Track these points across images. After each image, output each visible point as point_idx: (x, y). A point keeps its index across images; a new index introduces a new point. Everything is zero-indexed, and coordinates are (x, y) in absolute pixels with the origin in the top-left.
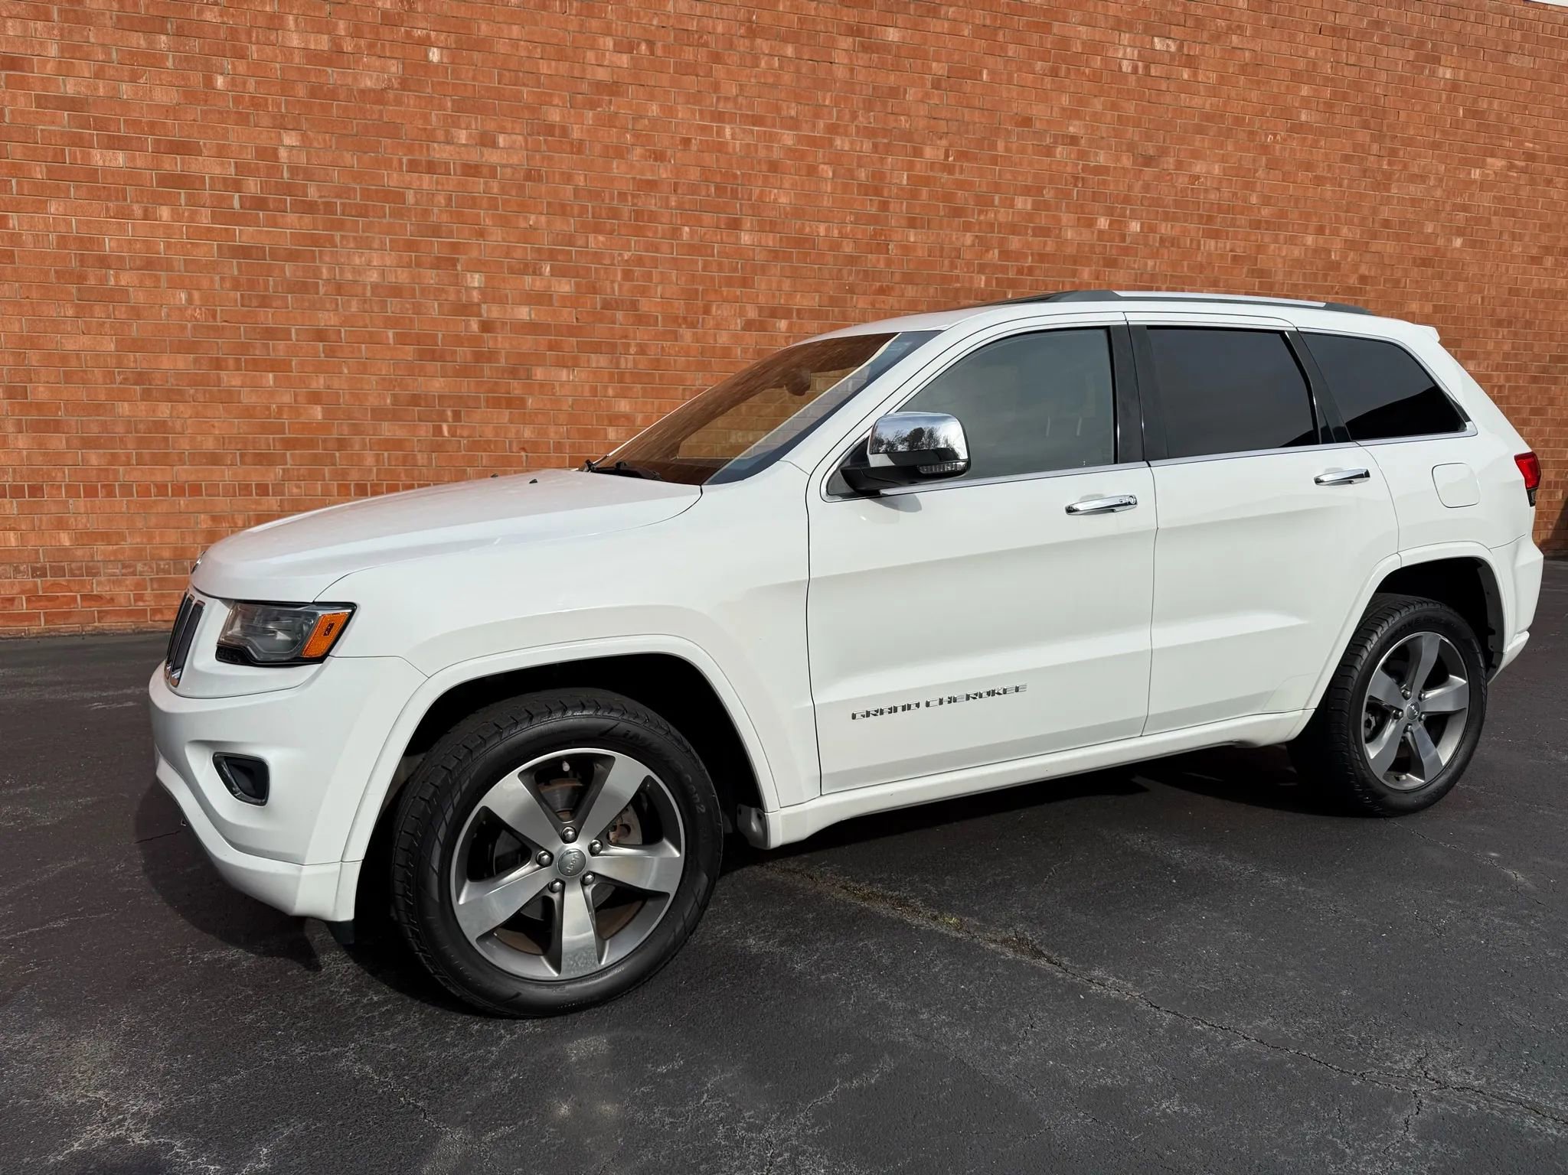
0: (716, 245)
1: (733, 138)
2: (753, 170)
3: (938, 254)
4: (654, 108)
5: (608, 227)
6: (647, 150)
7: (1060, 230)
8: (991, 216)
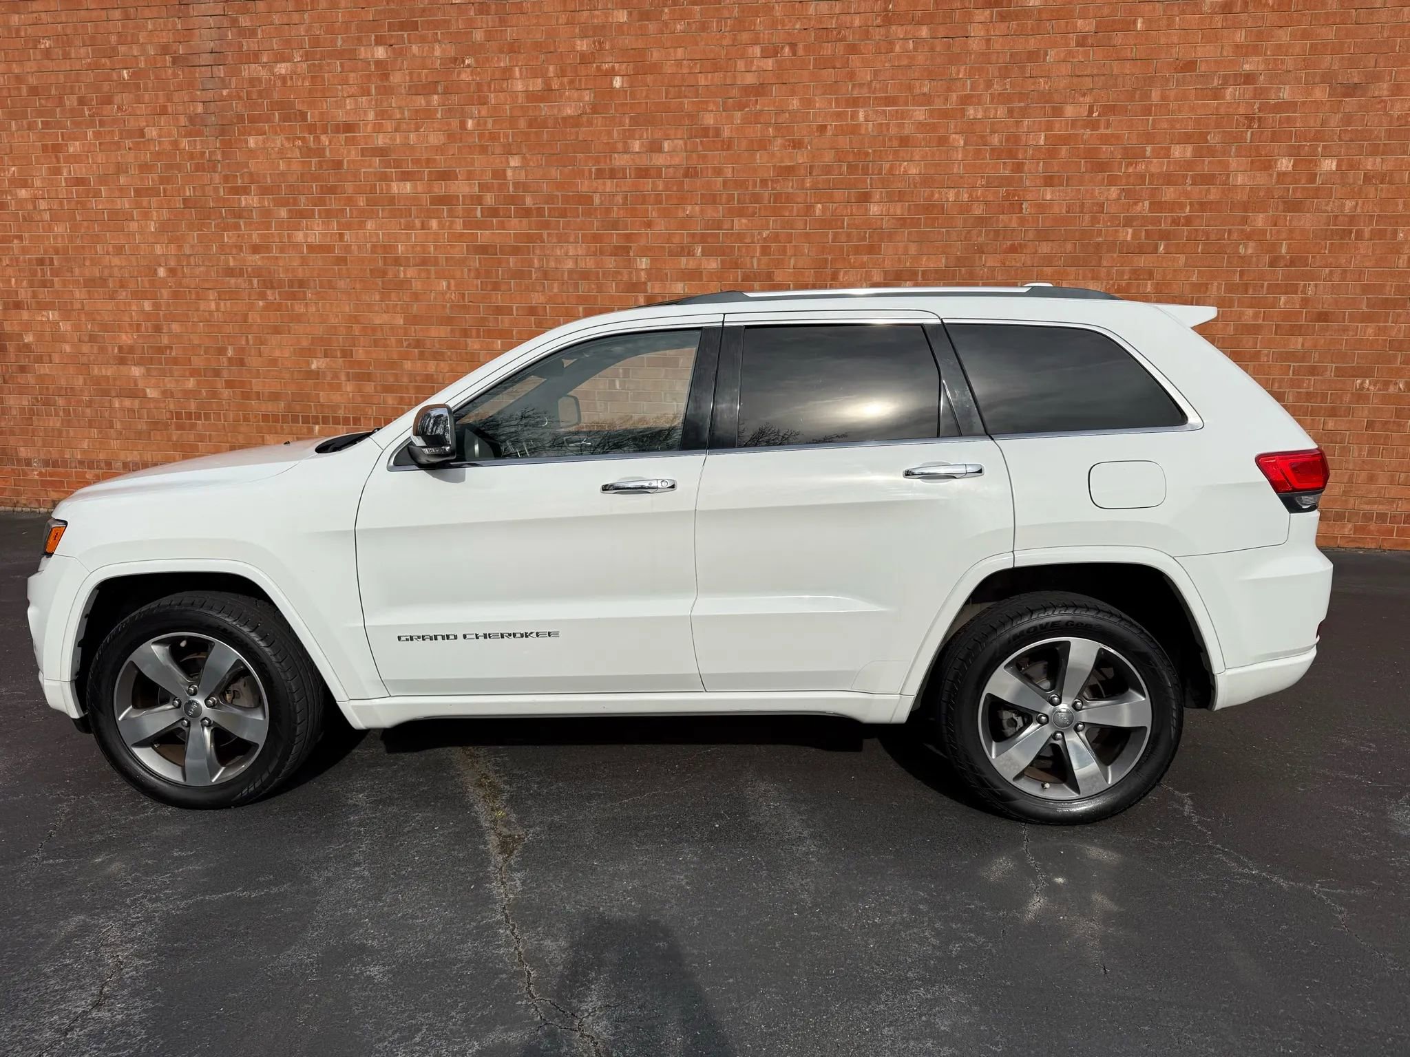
6: (786, 140)
7: (1228, 176)
8: (1142, 167)
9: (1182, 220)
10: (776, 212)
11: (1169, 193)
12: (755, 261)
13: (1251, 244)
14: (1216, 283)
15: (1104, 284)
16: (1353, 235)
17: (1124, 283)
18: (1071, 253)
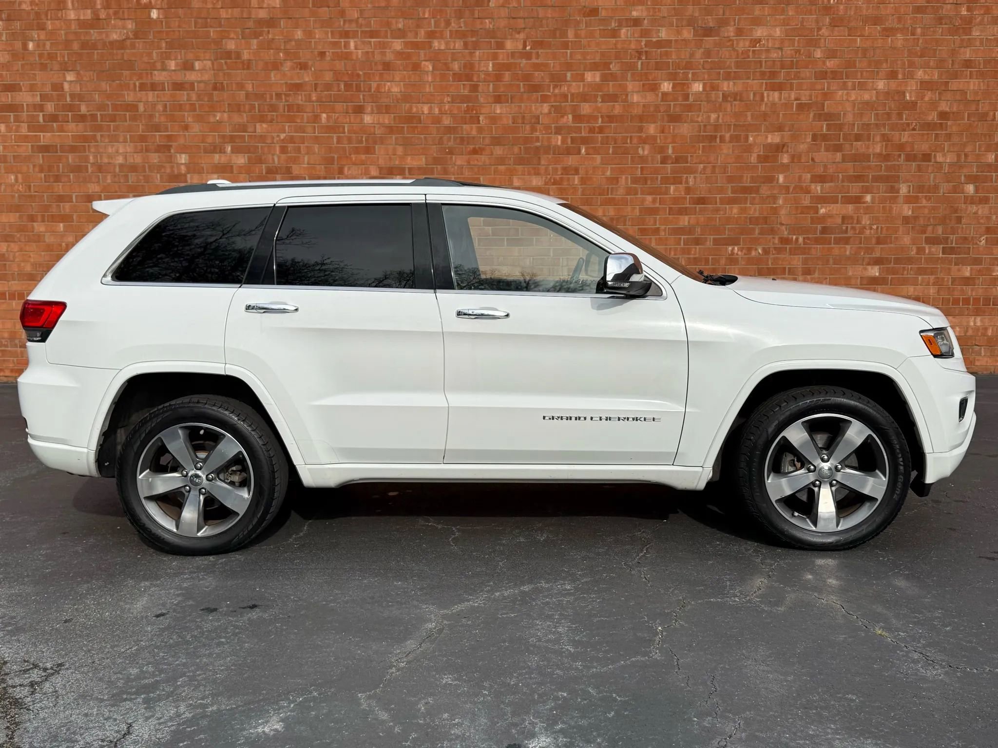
0: (346, 125)
1: (356, 48)
2: (372, 70)
3: (520, 121)
4: (299, 33)
5: (269, 118)
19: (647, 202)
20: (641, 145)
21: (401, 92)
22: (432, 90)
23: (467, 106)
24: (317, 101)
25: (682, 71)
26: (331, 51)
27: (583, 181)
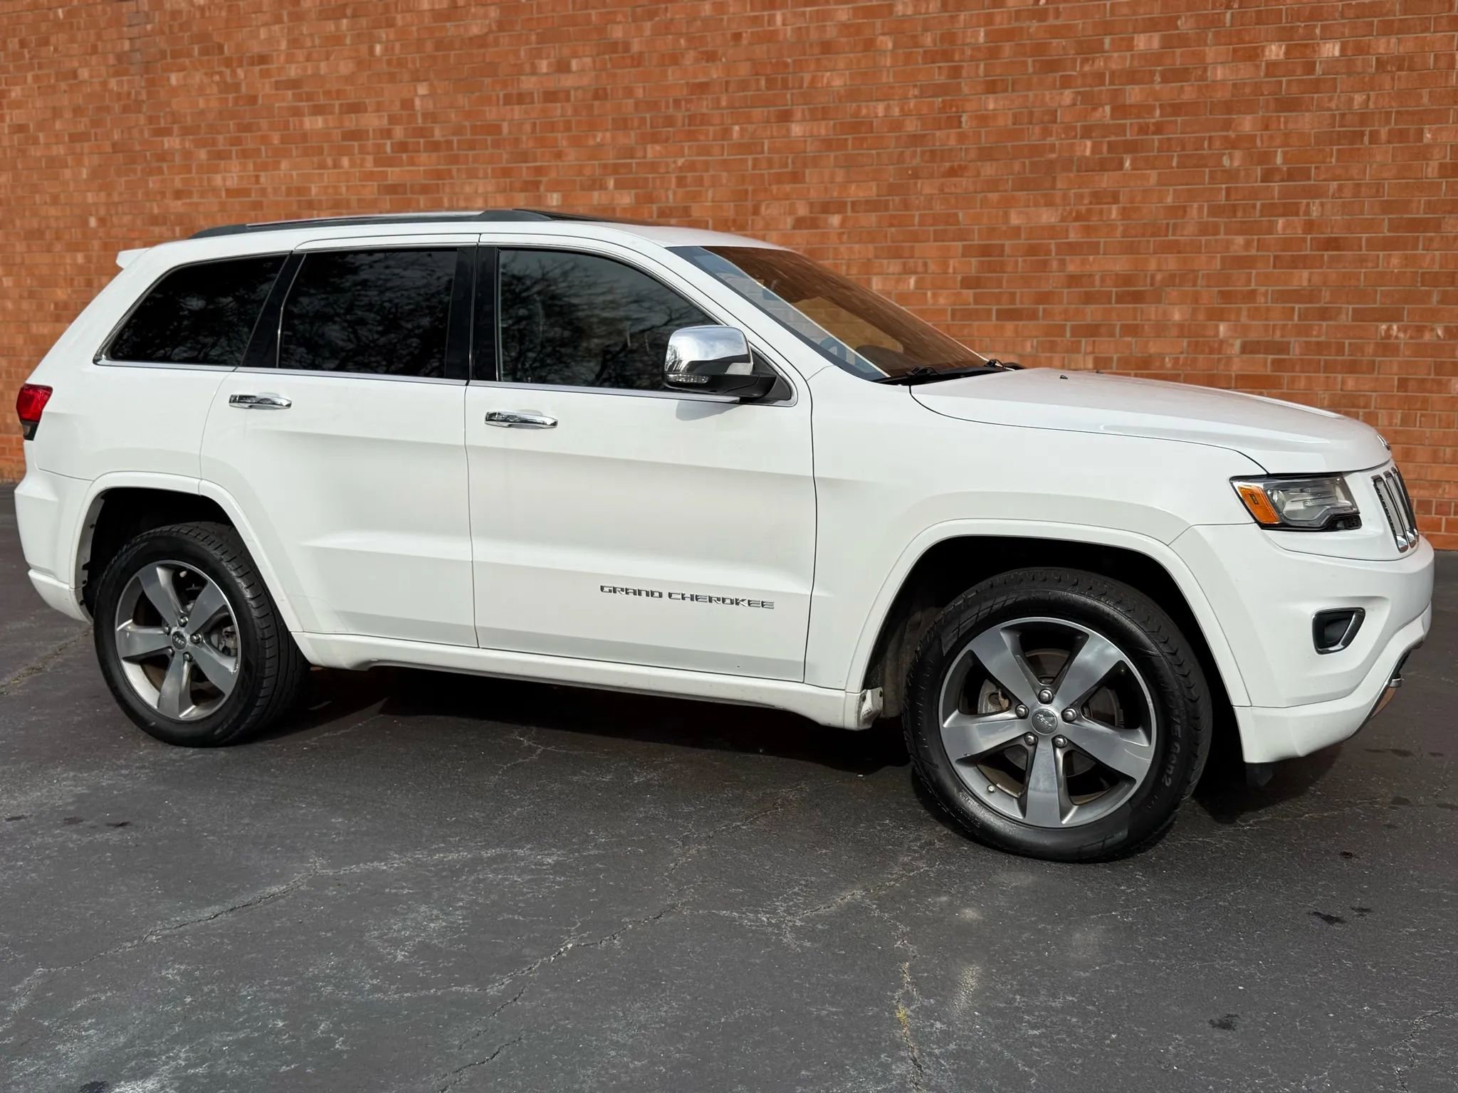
0: (766, 141)
1: (784, 24)
2: (805, 55)
3: (1026, 120)
4: (707, 7)
5: (664, 136)
6: (699, 52)
7: (1205, 70)
8: (1100, 64)
9: (1152, 128)
10: (691, 136)
11: (1134, 94)
12: (671, 196)
13: (1238, 154)
14: (1195, 205)
15: (1060, 212)
16: (1366, 139)
17: (1083, 209)
18: (1019, 173)
19: (1235, 247)
20: (1227, 151)
21: (845, 85)
22: (891, 80)
23: (943, 101)
24: (728, 108)
25: (1303, 25)
26: (749, 30)
27: (1125, 213)
